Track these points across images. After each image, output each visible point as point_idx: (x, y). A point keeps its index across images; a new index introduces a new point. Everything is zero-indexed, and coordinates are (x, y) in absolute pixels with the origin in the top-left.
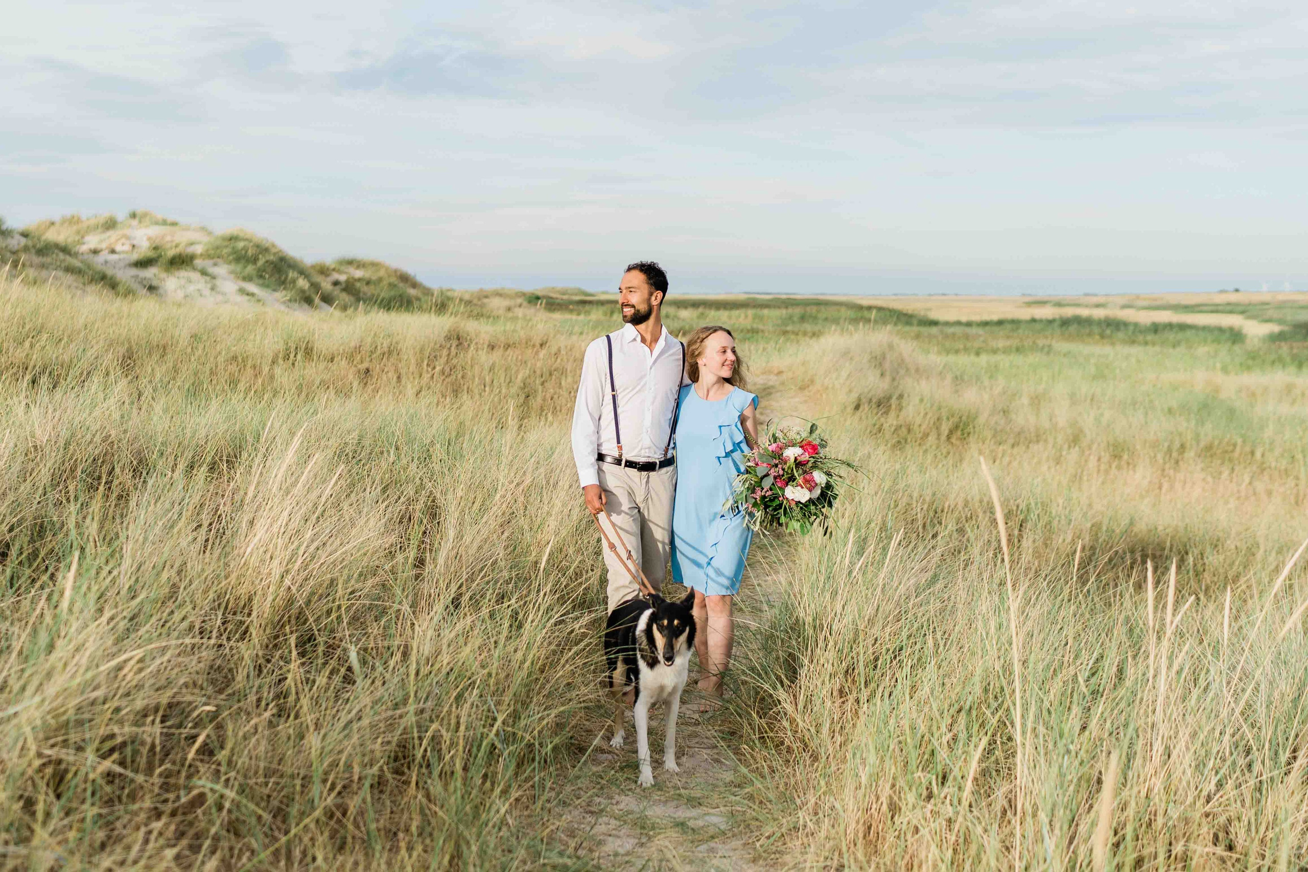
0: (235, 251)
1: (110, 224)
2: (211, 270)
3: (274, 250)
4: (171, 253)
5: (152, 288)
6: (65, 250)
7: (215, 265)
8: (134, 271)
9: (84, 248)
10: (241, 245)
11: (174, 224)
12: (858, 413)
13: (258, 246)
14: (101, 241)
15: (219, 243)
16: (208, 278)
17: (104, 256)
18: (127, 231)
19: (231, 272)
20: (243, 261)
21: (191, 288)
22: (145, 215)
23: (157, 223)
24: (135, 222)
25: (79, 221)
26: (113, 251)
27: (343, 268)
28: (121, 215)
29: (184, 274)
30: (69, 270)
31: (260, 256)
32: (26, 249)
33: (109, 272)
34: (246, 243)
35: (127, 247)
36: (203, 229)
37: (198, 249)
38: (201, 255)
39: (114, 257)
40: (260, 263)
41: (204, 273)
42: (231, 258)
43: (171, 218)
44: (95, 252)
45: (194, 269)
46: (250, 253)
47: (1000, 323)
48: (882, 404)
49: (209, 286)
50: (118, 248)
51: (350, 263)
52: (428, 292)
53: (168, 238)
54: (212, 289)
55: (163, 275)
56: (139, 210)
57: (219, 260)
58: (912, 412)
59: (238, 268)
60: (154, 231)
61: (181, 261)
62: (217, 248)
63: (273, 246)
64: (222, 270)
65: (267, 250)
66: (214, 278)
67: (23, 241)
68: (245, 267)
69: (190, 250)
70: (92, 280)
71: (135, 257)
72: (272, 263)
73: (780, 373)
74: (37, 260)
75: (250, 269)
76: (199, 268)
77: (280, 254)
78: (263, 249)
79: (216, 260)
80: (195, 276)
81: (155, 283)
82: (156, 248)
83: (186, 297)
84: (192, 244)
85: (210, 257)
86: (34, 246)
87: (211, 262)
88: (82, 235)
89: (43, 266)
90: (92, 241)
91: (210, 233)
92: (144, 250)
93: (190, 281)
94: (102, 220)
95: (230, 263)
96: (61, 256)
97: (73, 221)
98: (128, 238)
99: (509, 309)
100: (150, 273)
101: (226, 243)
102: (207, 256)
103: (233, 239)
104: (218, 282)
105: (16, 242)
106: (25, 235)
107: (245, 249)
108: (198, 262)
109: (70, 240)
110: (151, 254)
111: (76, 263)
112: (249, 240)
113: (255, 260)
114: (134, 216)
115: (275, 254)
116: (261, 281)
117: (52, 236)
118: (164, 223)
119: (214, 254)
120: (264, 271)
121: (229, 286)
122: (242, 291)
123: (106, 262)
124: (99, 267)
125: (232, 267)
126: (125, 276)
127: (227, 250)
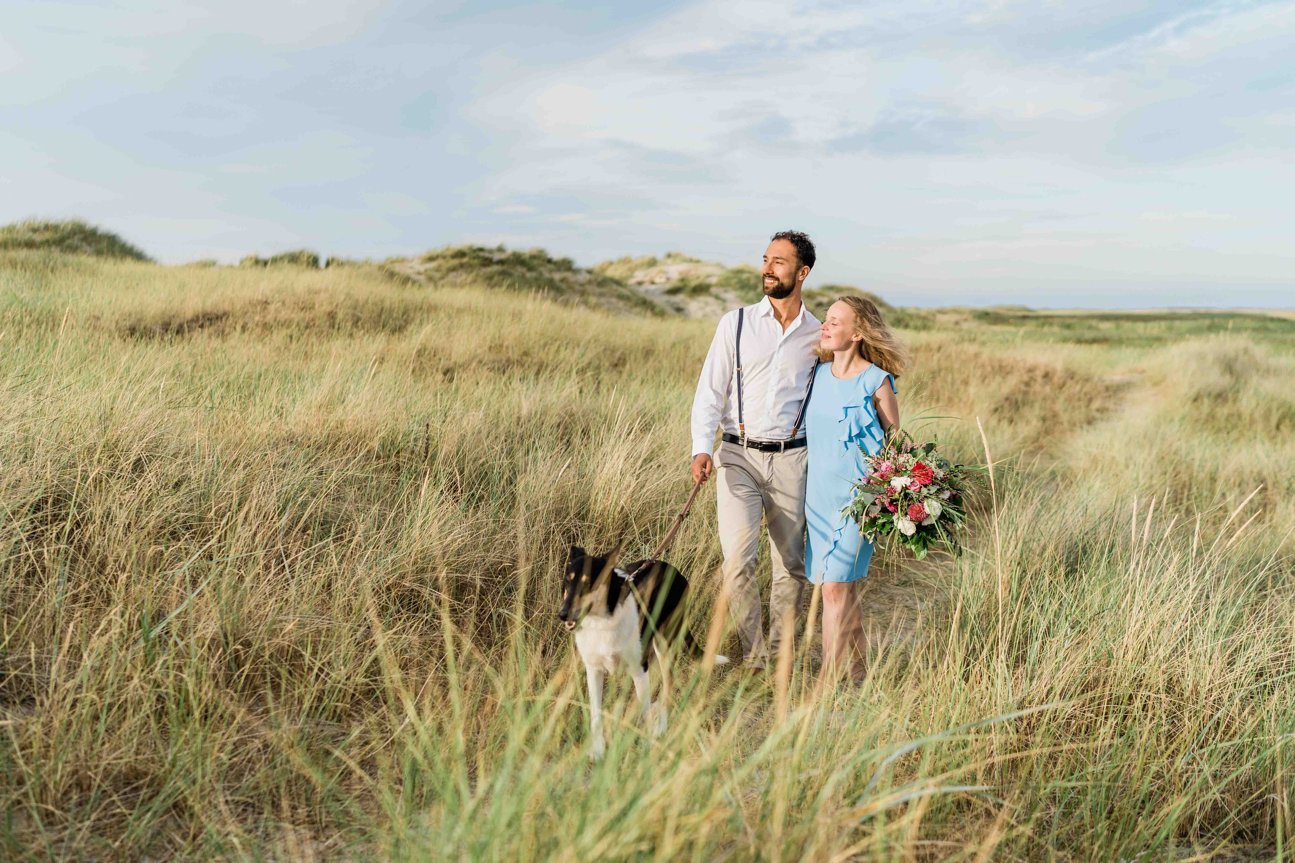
0: (741, 281)
1: (653, 263)
2: (722, 295)
4: (694, 283)
5: (679, 310)
6: (618, 283)
7: (726, 291)
8: (666, 298)
9: (632, 281)
10: (745, 276)
11: (698, 262)
12: (1196, 404)
14: (646, 276)
15: (730, 275)
16: (720, 302)
17: (647, 286)
18: (665, 268)
19: (737, 297)
21: (708, 310)
22: (677, 255)
23: (685, 261)
24: (670, 261)
25: (630, 261)
26: (653, 283)
27: (827, 293)
28: (660, 256)
29: (703, 299)
30: (621, 297)
32: (590, 282)
33: (649, 298)
35: (663, 280)
36: (719, 265)
37: (714, 280)
38: (716, 285)
39: (653, 287)
41: (717, 297)
42: (739, 286)
43: (695, 257)
44: (640, 283)
45: (710, 295)
46: (751, 281)
48: (1220, 397)
49: (721, 307)
50: (657, 280)
51: (831, 288)
52: (891, 310)
53: (693, 272)
55: (688, 300)
56: (673, 251)
57: (729, 288)
58: (1247, 403)
59: (742, 293)
60: (683, 267)
61: (700, 289)
62: (728, 279)
64: (730, 295)
66: (724, 301)
67: (588, 277)
68: (747, 293)
69: (709, 281)
70: (636, 305)
71: (668, 286)
73: (1143, 371)
74: (598, 290)
75: (752, 294)
76: (714, 294)
79: (726, 288)
80: (711, 300)
81: (682, 306)
82: (682, 280)
83: (705, 316)
84: (710, 276)
85: (722, 286)
86: (596, 280)
87: (723, 290)
88: (632, 270)
89: (601, 295)
90: (639, 275)
91: (723, 267)
92: (674, 283)
93: (707, 304)
94: (646, 259)
95: (735, 289)
96: (615, 287)
97: (625, 261)
98: (665, 272)
99: (957, 323)
100: (679, 298)
101: (734, 275)
102: (720, 285)
103: (740, 272)
104: (728, 305)
105: (583, 277)
106: (590, 272)
107: (748, 279)
108: (713, 290)
109: (624, 275)
110: (679, 284)
111: (624, 291)
112: (751, 273)
114: (669, 256)
117: (610, 273)
118: (691, 261)
119: (725, 283)
123: (647, 291)
124: (642, 295)
125: (739, 293)
126: (660, 301)
127: (734, 281)
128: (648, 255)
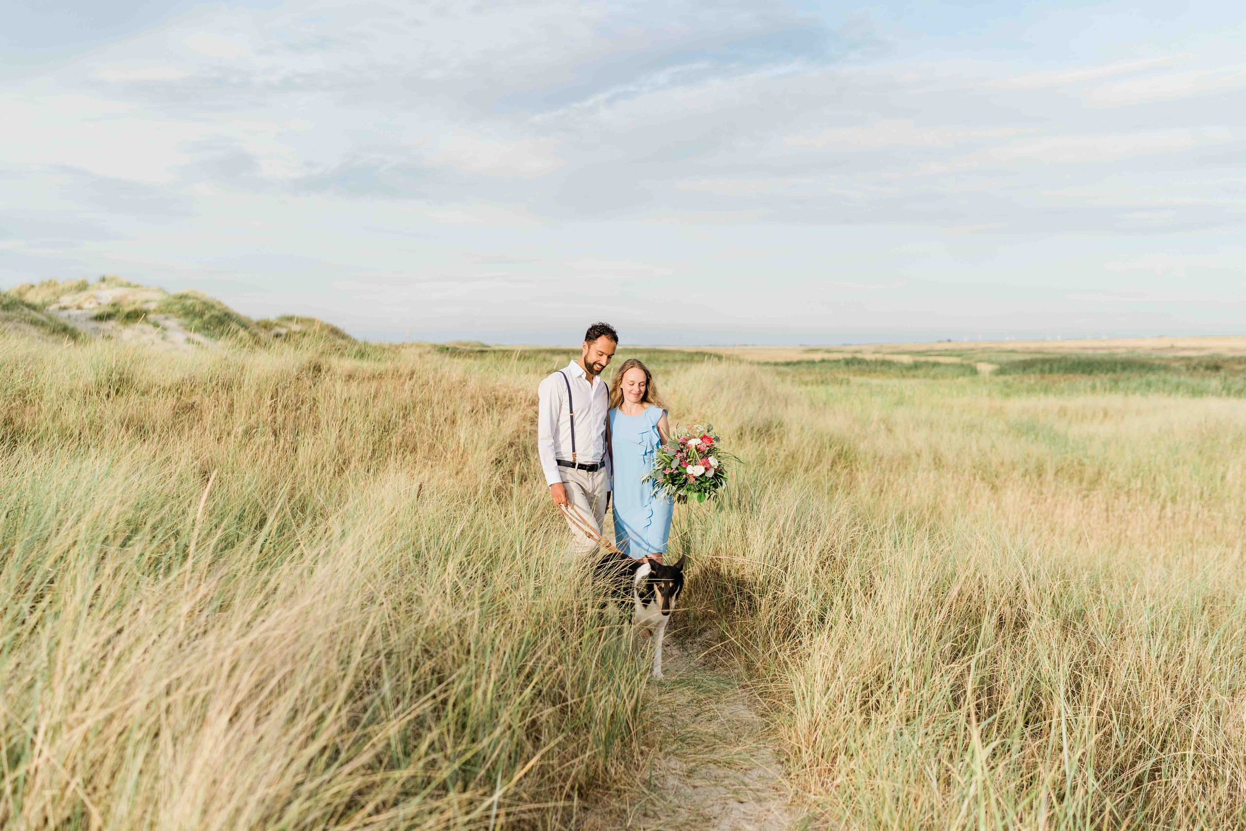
0: (184, 307)
1: (82, 287)
2: (162, 323)
3: (218, 307)
4: (128, 309)
6: (37, 308)
7: (167, 318)
8: (94, 324)
9: (54, 306)
10: (190, 302)
11: (136, 286)
13: (204, 303)
14: (72, 300)
15: (172, 300)
16: (159, 330)
17: (72, 312)
18: (95, 292)
19: (181, 325)
20: (191, 316)
21: (145, 338)
22: (112, 279)
23: (121, 285)
24: (103, 285)
25: (55, 284)
26: (79, 308)
27: (284, 323)
28: (92, 280)
29: (139, 325)
30: (34, 323)
31: (206, 312)
33: (71, 325)
34: (195, 301)
35: (92, 305)
36: (160, 290)
37: (152, 306)
38: (155, 311)
39: (79, 312)
40: (206, 317)
41: (156, 325)
42: (181, 313)
43: (134, 283)
44: (64, 309)
45: (147, 321)
46: (197, 309)
47: (799, 363)
49: (161, 336)
50: (85, 305)
51: (290, 319)
52: (353, 341)
53: (128, 297)
54: (163, 338)
55: (120, 327)
56: (109, 276)
57: (170, 315)
59: (186, 321)
60: (117, 292)
61: (136, 316)
62: (169, 305)
63: (220, 303)
64: (172, 323)
65: (213, 307)
66: (165, 329)
68: (193, 320)
69: (145, 307)
70: (53, 331)
71: (96, 312)
72: (217, 317)
75: (197, 322)
76: (152, 321)
77: (226, 311)
78: (208, 306)
79: (167, 315)
80: (148, 328)
81: (112, 333)
82: (115, 306)
84: (147, 302)
85: (161, 312)
87: (163, 316)
88: (57, 295)
90: (64, 300)
91: (165, 293)
92: (106, 307)
93: (143, 332)
94: (76, 284)
95: (179, 317)
96: (28, 311)
97: (50, 285)
98: (96, 297)
100: (109, 325)
101: (177, 301)
102: (159, 311)
103: (183, 297)
104: (169, 333)
107: (194, 306)
108: (151, 317)
109: (46, 300)
110: (110, 310)
111: (43, 318)
112: (198, 299)
113: (202, 315)
114: (103, 280)
115: (219, 311)
116: (206, 332)
117: (28, 296)
118: (129, 285)
119: (166, 309)
120: (210, 323)
121: (178, 336)
122: (188, 340)
123: (70, 317)
124: (62, 321)
125: (181, 320)
126: (85, 327)
127: (178, 307)
128: (77, 279)
